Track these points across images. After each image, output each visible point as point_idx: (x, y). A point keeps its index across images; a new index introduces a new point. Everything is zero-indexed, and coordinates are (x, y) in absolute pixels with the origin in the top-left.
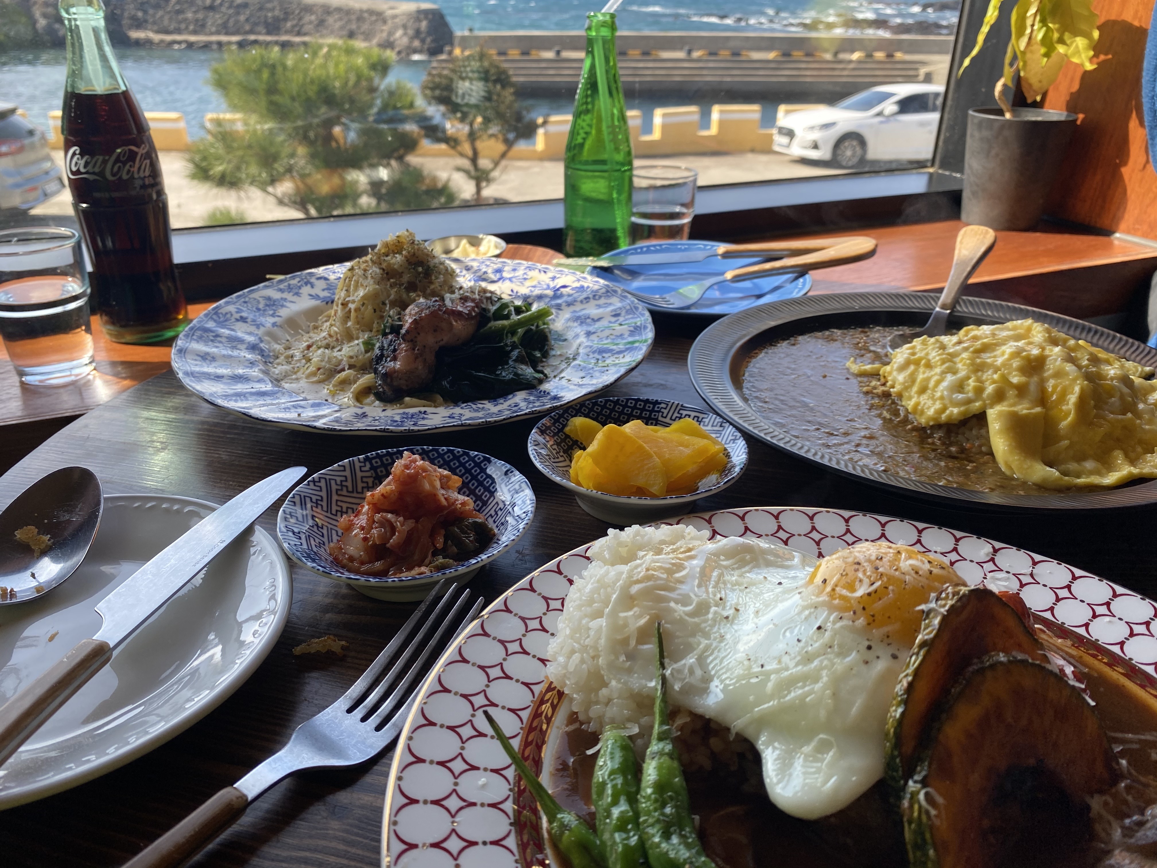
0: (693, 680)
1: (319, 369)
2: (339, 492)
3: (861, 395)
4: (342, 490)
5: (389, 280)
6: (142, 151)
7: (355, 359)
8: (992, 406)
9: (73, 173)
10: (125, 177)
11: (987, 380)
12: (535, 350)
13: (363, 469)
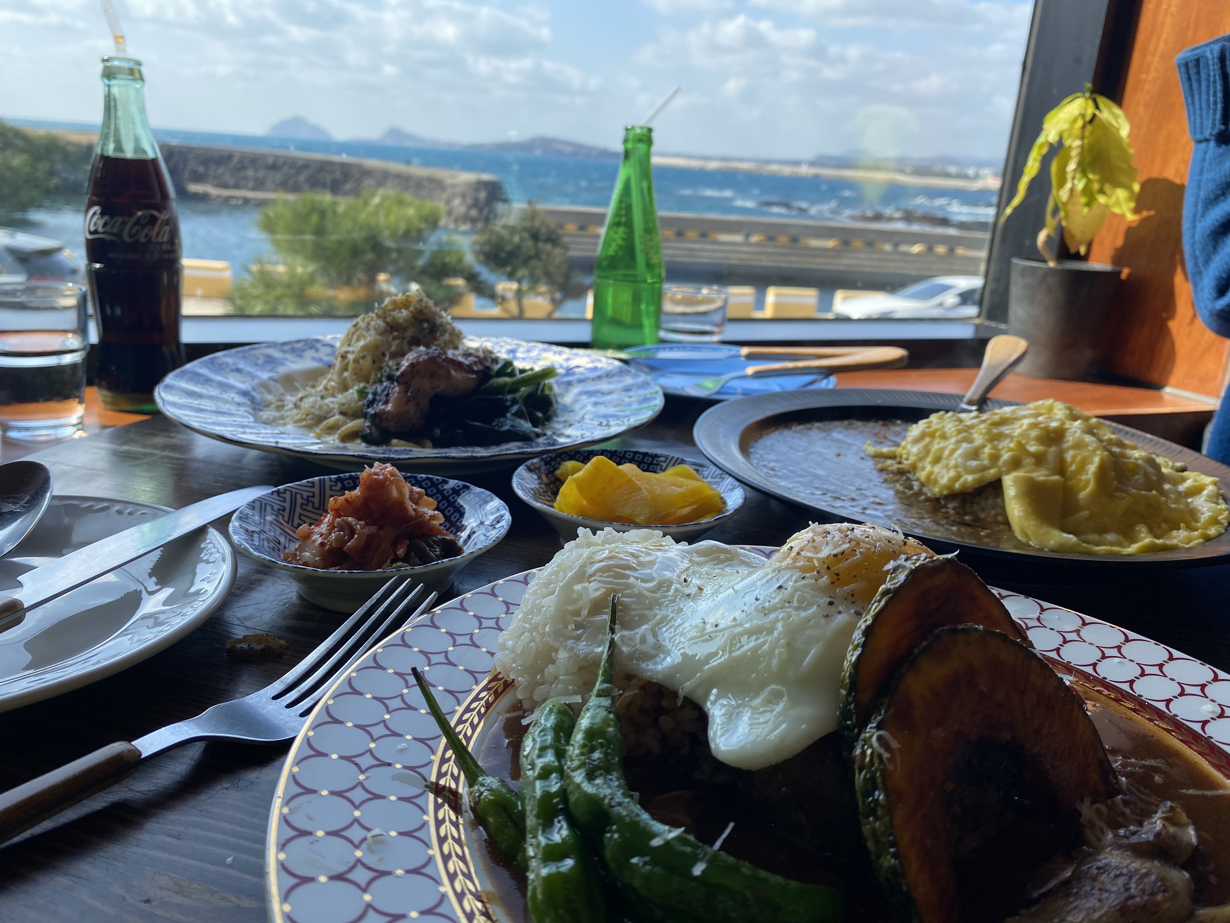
0: (644, 648)
1: (308, 415)
2: (304, 507)
3: (875, 472)
4: (307, 505)
5: (392, 333)
6: (163, 217)
7: (346, 406)
8: (1008, 473)
9: (91, 233)
10: (142, 240)
11: (1003, 448)
12: (538, 410)
13: (333, 488)
